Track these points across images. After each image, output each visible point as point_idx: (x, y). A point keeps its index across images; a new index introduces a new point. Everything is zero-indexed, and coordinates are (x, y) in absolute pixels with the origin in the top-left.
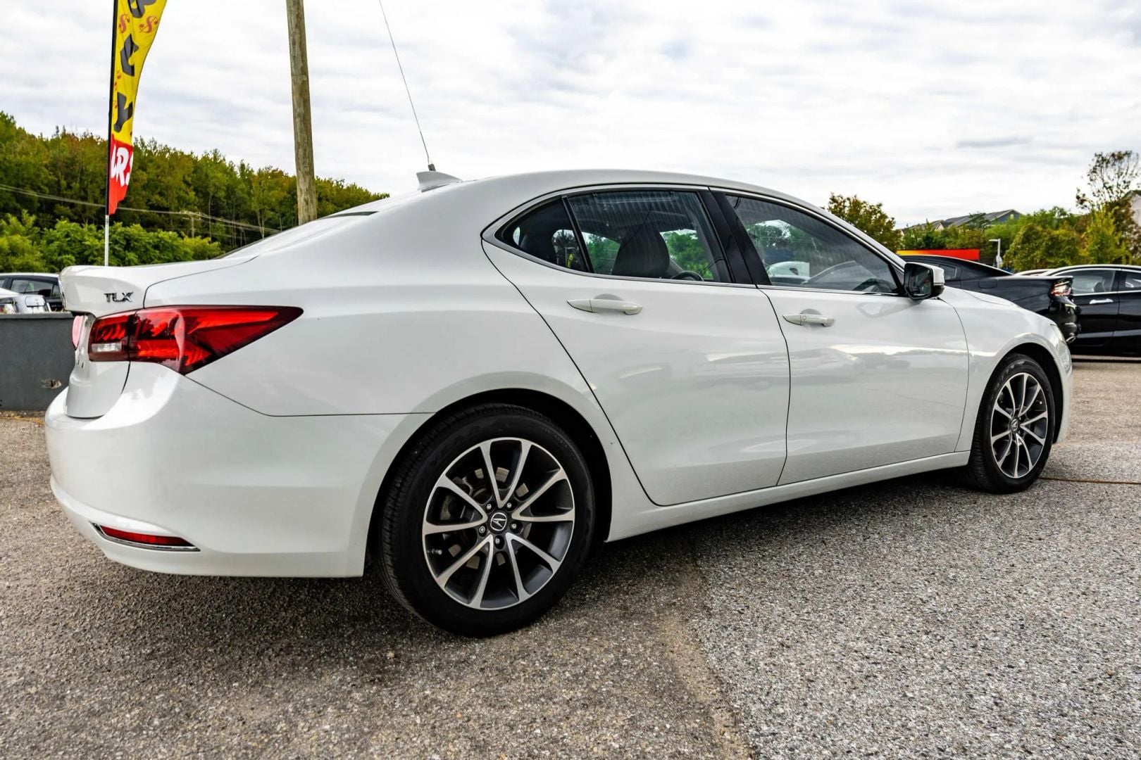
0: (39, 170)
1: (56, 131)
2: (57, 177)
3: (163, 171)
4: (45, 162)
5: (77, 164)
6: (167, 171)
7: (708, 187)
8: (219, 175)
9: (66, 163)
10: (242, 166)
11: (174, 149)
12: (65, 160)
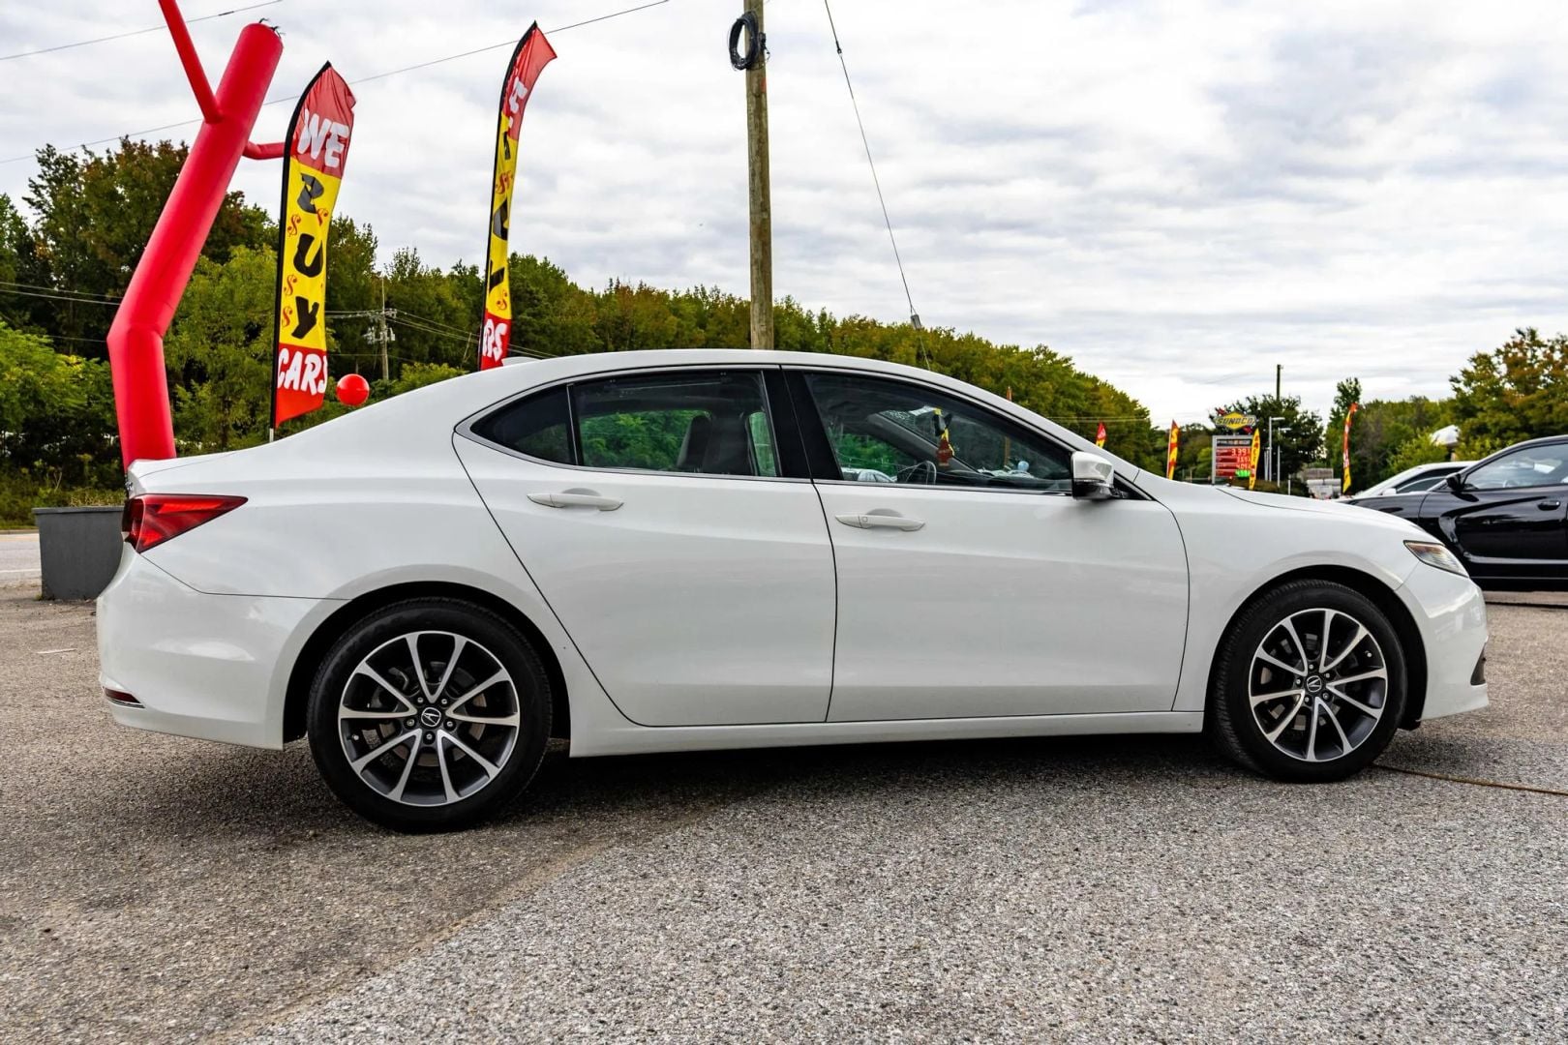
0: (585, 333)
1: (609, 284)
2: (605, 341)
3: (725, 328)
4: (592, 324)
5: (628, 324)
6: (729, 327)
7: (780, 365)
8: (793, 328)
9: (616, 323)
10: (823, 316)
11: (740, 299)
12: (616, 320)
